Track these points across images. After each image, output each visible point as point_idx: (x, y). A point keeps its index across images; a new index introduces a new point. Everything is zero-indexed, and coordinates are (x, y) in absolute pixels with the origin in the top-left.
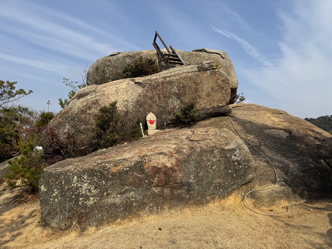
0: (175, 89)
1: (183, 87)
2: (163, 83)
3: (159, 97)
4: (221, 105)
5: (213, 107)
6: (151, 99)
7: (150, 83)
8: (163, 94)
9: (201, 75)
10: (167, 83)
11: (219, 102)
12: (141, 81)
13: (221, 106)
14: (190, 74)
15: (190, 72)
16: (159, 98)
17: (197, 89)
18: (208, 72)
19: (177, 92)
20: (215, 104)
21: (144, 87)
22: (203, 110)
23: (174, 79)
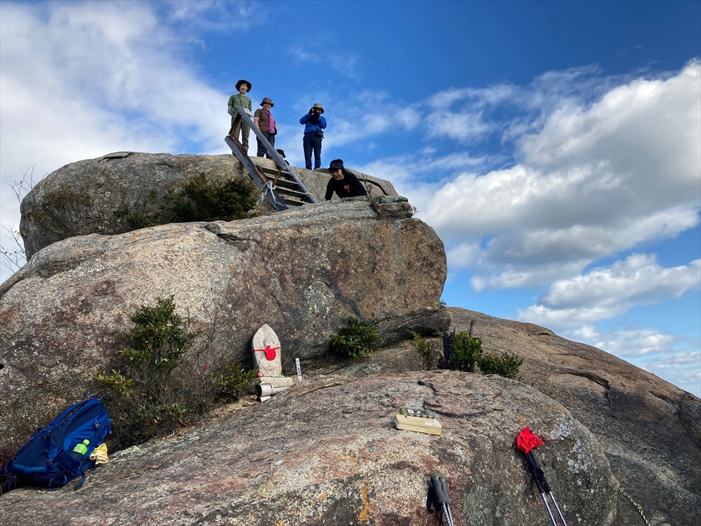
0: (323, 261)
1: (343, 255)
2: (293, 241)
3: (282, 281)
4: (429, 308)
5: (413, 314)
6: (263, 284)
7: (259, 238)
8: (293, 272)
9: (384, 229)
10: (302, 242)
11: (424, 301)
12: (235, 232)
13: (431, 312)
14: (359, 224)
15: (358, 219)
16: (281, 283)
17: (375, 264)
18: (398, 221)
19: (329, 267)
20: (417, 307)
21: (243, 250)
22: (388, 319)
23: (320, 234)
